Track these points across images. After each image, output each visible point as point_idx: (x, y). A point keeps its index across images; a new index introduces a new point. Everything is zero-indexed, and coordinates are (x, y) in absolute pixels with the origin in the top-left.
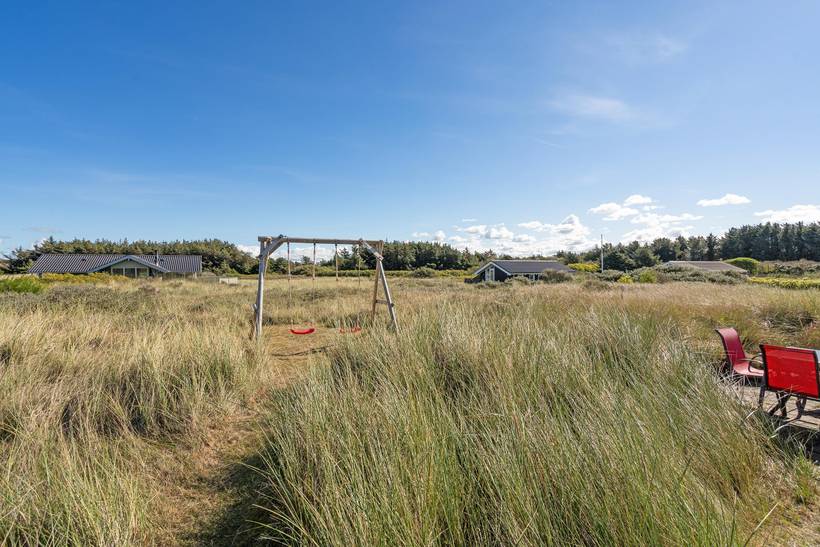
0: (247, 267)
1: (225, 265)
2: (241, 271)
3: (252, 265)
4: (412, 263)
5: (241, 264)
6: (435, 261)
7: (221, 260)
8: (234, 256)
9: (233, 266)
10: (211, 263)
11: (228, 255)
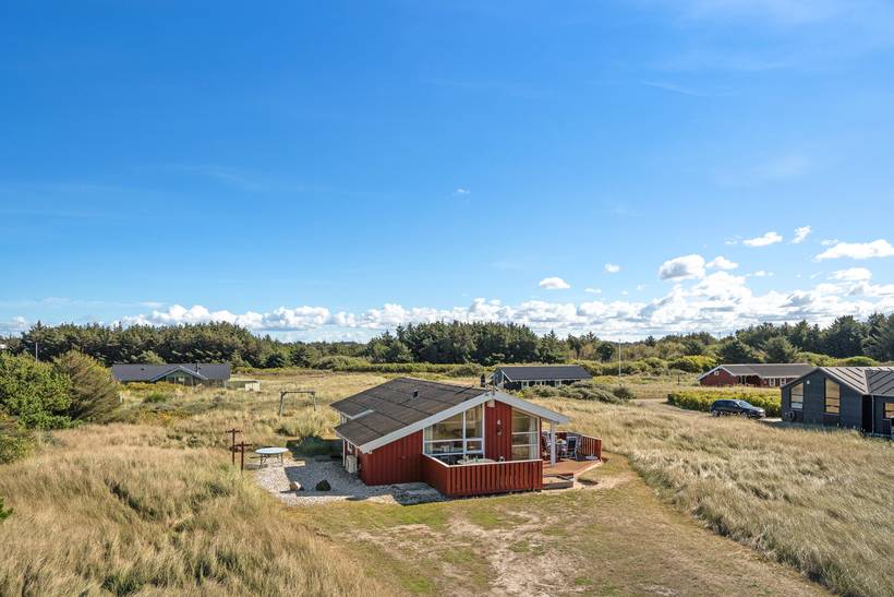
0: (263, 359)
1: (236, 356)
2: (256, 364)
3: (268, 356)
4: (472, 353)
5: (255, 354)
6: (504, 350)
7: (232, 349)
8: (247, 343)
9: (246, 357)
10: (219, 353)
11: (239, 343)
